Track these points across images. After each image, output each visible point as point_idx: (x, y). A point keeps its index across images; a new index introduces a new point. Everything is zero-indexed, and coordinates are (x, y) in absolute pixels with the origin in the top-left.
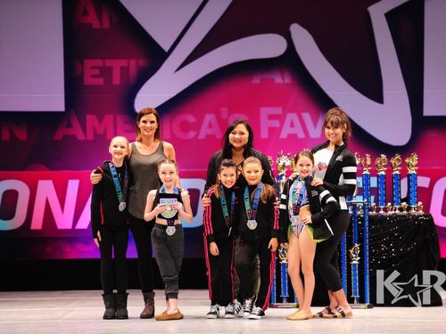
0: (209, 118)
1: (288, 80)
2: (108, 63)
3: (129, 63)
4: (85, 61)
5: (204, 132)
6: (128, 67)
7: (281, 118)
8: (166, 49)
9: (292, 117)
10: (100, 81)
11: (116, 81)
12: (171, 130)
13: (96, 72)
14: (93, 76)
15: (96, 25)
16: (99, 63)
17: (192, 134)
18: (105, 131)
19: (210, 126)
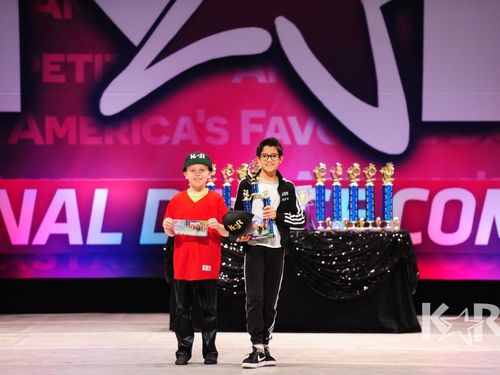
0: (184, 121)
1: (272, 79)
2: (71, 58)
3: (94, 58)
4: (44, 56)
5: (179, 136)
6: (93, 64)
7: (264, 122)
8: (136, 43)
9: (276, 121)
10: (61, 79)
11: (80, 78)
12: (141, 134)
13: (57, 68)
14: (53, 73)
15: (57, 15)
16: (60, 58)
17: (164, 139)
18: (67, 135)
19: (185, 130)
